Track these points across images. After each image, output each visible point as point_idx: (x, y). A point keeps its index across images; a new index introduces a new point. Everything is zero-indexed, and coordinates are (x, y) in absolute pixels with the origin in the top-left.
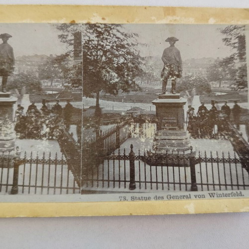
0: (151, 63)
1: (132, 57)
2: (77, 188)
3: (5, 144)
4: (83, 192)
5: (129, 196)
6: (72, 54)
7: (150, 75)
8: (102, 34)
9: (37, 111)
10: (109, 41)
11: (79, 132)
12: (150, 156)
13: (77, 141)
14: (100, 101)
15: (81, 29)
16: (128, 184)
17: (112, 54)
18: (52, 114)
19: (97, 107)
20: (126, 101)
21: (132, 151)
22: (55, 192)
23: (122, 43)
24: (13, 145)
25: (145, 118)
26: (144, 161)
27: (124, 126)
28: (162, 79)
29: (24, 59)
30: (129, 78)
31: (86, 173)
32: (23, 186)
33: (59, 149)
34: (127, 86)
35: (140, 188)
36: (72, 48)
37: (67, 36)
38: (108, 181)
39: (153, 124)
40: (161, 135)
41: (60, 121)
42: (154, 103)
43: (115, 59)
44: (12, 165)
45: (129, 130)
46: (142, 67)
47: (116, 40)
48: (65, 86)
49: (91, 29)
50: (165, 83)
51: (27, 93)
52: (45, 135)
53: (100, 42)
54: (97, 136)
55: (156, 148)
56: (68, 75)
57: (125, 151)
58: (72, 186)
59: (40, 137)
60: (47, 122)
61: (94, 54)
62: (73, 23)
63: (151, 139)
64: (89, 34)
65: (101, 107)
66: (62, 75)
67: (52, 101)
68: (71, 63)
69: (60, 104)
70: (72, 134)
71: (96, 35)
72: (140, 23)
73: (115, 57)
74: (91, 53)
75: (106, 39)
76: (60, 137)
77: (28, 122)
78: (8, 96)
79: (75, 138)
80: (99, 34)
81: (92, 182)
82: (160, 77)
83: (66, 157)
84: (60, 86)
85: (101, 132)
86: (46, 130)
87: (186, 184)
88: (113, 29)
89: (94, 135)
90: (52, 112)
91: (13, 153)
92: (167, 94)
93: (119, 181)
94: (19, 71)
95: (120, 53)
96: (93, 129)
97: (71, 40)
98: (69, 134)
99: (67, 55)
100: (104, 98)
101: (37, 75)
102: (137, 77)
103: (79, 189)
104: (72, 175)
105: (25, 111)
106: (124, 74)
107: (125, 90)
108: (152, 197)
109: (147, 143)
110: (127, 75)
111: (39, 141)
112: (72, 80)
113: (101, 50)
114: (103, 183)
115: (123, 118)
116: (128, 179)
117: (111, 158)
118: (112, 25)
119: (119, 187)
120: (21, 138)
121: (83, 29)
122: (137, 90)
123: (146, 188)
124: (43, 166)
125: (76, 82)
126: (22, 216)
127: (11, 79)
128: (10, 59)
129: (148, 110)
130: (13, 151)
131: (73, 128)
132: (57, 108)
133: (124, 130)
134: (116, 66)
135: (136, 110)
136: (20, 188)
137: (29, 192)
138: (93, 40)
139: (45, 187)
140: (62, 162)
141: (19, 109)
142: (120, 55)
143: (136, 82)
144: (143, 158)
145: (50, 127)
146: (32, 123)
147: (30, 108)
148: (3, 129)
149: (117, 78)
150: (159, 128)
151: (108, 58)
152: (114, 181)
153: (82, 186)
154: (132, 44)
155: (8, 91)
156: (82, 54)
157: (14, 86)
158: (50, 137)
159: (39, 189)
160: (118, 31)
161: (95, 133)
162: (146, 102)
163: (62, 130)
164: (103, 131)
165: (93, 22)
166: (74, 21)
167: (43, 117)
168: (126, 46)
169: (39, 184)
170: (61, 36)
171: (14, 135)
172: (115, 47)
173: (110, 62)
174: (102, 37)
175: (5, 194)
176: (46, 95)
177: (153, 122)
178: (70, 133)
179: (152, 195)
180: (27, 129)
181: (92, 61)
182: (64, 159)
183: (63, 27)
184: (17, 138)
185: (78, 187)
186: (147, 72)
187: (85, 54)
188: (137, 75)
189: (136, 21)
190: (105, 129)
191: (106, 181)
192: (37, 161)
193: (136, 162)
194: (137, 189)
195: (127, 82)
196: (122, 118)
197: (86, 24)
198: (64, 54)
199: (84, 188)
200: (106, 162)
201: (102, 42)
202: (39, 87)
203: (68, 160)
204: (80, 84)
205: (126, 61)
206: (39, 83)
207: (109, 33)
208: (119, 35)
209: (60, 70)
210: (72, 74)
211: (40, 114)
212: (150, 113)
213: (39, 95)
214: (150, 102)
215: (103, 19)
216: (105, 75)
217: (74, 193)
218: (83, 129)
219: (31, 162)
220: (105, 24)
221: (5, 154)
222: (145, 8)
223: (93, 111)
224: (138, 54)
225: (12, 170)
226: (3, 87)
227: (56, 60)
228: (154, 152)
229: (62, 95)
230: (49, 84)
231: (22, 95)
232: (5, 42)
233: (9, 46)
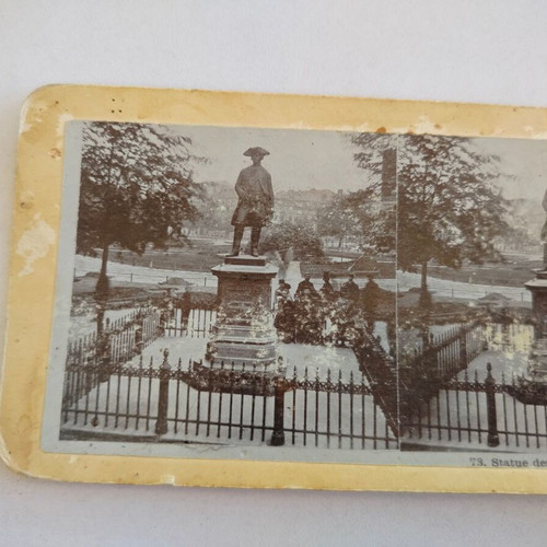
0: (523, 211)
1: (488, 199)
2: (391, 440)
3: (256, 352)
4: (405, 447)
5: (488, 457)
6: (378, 190)
7: (521, 234)
8: (435, 154)
9: (313, 293)
10: (446, 167)
11: (391, 335)
12: (523, 386)
13: (388, 352)
14: (429, 280)
15: (397, 144)
16: (485, 436)
17: (452, 191)
18: (341, 300)
19: (424, 291)
20: (476, 281)
21: (490, 376)
22: (352, 444)
23: (471, 173)
24: (272, 353)
25: (514, 316)
26: (512, 395)
27: (473, 328)
28: (542, 243)
29: (293, 197)
30: (483, 238)
31: (408, 412)
32: (293, 431)
33: (357, 365)
34: (478, 254)
35: (507, 444)
36: (378, 179)
37: (370, 155)
38: (449, 428)
39: (527, 327)
40: (542, 349)
41: (356, 313)
42: (529, 288)
43: (456, 201)
44: (272, 390)
45: (484, 337)
46: (507, 218)
47: (460, 166)
48: (364, 250)
49: (414, 145)
51: (296, 259)
52: (329, 338)
53: (430, 170)
54: (426, 345)
55: (535, 372)
56: (371, 228)
57: (476, 374)
58: (384, 435)
59: (322, 341)
60: (333, 313)
61: (418, 191)
62: (381, 133)
63: (525, 355)
64: (409, 154)
65: (430, 290)
66: (359, 227)
67: (341, 276)
68: (377, 206)
69: (356, 281)
70: (379, 337)
71: (422, 156)
72: (503, 136)
73: (456, 198)
74: (414, 188)
75: (442, 164)
76: (359, 342)
77: (299, 312)
78: (261, 263)
79: (385, 345)
80: (430, 154)
81: (420, 430)
82: (539, 239)
83: (370, 381)
84: (355, 249)
85: (432, 337)
86: (331, 328)
88: (455, 145)
89: (419, 343)
90: (342, 296)
91: (273, 368)
93: (469, 430)
94: (282, 218)
95: (467, 190)
96: (418, 331)
97: (377, 164)
98: (373, 338)
99: (369, 192)
100: (437, 273)
101: (315, 227)
102: (498, 237)
103: (397, 441)
104: (382, 414)
105: (293, 291)
106: (473, 230)
107: (476, 261)
108: (530, 462)
109: (517, 362)
110: (480, 232)
111: (319, 347)
112: (377, 239)
113: (433, 184)
114: (440, 433)
115: (471, 313)
116: (485, 426)
117: (452, 386)
118: (454, 138)
119: (470, 441)
120: (287, 341)
121: (399, 145)
122: (496, 262)
123: (518, 445)
124: (329, 395)
125: (384, 242)
126: (293, 487)
127: (266, 232)
128: (265, 195)
129: (519, 299)
130: (272, 365)
131: (380, 328)
133: (475, 336)
134: (458, 214)
135: (494, 299)
136: (288, 435)
137: (305, 444)
138: (418, 166)
139: (333, 434)
140: (363, 390)
141: (282, 288)
142: (467, 195)
143: (495, 246)
144: (510, 390)
145: (339, 324)
146: (306, 314)
147: (302, 286)
148: (253, 324)
149: (460, 237)
150: (539, 335)
151: (445, 199)
152: (459, 429)
153: (402, 435)
154: (489, 175)
155: (262, 254)
156: (396, 190)
157: (272, 246)
158: (340, 342)
159: (322, 438)
160: (464, 150)
161: (421, 339)
162: (513, 284)
163: (360, 330)
164: (436, 335)
165: (418, 132)
166: (383, 129)
167: (326, 304)
168: (478, 178)
169: (322, 428)
170: (360, 157)
171: (273, 335)
172: (457, 180)
173: (447, 206)
174: (433, 160)
175: (260, 445)
176: (330, 264)
177: (528, 322)
178: (375, 335)
179: (529, 457)
180: (297, 325)
181: (414, 204)
182: (367, 384)
183: (364, 139)
184: (279, 341)
185: (394, 437)
186: (515, 227)
187: (402, 192)
188: (498, 233)
189: (498, 133)
190: (439, 332)
191: (445, 428)
192: (317, 386)
193: (499, 397)
194: (502, 447)
195: (478, 246)
196: (469, 314)
197: (406, 135)
198: (364, 189)
199: (404, 439)
200: (443, 393)
201: (434, 168)
202: (317, 250)
203: (373, 387)
204: (392, 247)
205: (476, 207)
206: (318, 242)
207: (448, 153)
208: (465, 157)
209: (357, 220)
210: (377, 227)
211: (320, 297)
212: (522, 306)
213: (318, 263)
214: (521, 284)
215: (437, 126)
216: (438, 231)
217: (387, 447)
218: (398, 330)
219: (305, 386)
220: (440, 137)
221: (258, 369)
222: (515, 110)
223: (417, 296)
224: (499, 195)
225: (271, 400)
226: (252, 247)
227: (350, 200)
228: (530, 379)
229: (360, 265)
230: (336, 244)
231: (287, 263)
232: (257, 164)
233: (264, 170)
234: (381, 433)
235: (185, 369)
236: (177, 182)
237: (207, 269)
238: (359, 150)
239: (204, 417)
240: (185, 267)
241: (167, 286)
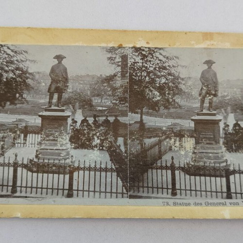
0: (190, 83)
1: (173, 78)
2: (125, 193)
3: (61, 153)
4: (131, 197)
5: (171, 201)
6: (119, 75)
7: (189, 94)
8: (147, 57)
9: (88, 125)
10: (152, 63)
11: (125, 144)
12: (189, 167)
13: (124, 152)
14: (144, 117)
15: (128, 52)
16: (170, 191)
17: (155, 74)
18: (102, 128)
19: (141, 123)
20: (166, 117)
21: (173, 162)
22: (106, 196)
23: (164, 65)
24: (68, 154)
25: (185, 133)
26: (183, 171)
27: (165, 139)
28: (200, 98)
29: (78, 78)
30: (170, 96)
31: (133, 180)
32: (78, 190)
33: (109, 159)
34: (167, 104)
35: (181, 195)
36: (119, 69)
37: (115, 58)
38: (153, 188)
39: (191, 139)
40: (199, 149)
41: (109, 134)
42: (192, 120)
43: (157, 79)
44: (68, 171)
45: (170, 144)
46: (182, 87)
47: (159, 62)
48: (113, 103)
49: (136, 52)
50: (203, 102)
51: (80, 109)
52: (96, 146)
53: (144, 64)
54: (142, 148)
55: (195, 160)
56: (116, 93)
57: (166, 161)
58: (121, 191)
59: (92, 148)
60: (98, 134)
61: (138, 75)
62: (120, 47)
63: (190, 152)
64: (134, 57)
65: (144, 122)
66: (110, 93)
67: (102, 116)
68: (119, 82)
69: (109, 118)
70: (120, 145)
71: (140, 57)
72: (180, 47)
73: (157, 77)
74: (136, 74)
75: (150, 61)
76: (110, 147)
77: (81, 134)
78: (63, 111)
79: (123, 148)
80: (144, 57)
81: (139, 188)
82: (198, 96)
83: (115, 165)
84: (109, 103)
85: (145, 144)
86: (97, 141)
87: (222, 192)
88: (156, 52)
89: (139, 147)
90: (102, 126)
91: (68, 161)
92: (205, 111)
93: (162, 188)
94: (73, 89)
95: (162, 73)
96: (138, 142)
97: (119, 62)
98: (117, 145)
99: (115, 75)
100: (148, 114)
101: (89, 93)
102: (177, 96)
103: (127, 194)
104: (121, 181)
105: (78, 124)
106: (165, 92)
107: (166, 108)
108: (192, 203)
109: (186, 156)
110: (168, 94)
111: (91, 151)
112: (119, 98)
113: (146, 71)
114: (148, 190)
115: (164, 133)
116: (170, 186)
117: (154, 167)
118: (156, 48)
119: (163, 194)
120: (75, 148)
121: (129, 52)
122: (177, 108)
123: (186, 195)
124: (95, 173)
125: (122, 100)
126: (77, 217)
127: (65, 96)
128: (64, 78)
129: (188, 126)
130: (68, 160)
131: (120, 141)
132: (107, 122)
133: (166, 144)
134: (158, 85)
135: (175, 125)
136: (75, 193)
137: (83, 196)
138: (139, 63)
139: (97, 192)
140: (112, 170)
141: (73, 123)
142: (162, 76)
143: (176, 100)
144: (182, 169)
145: (101, 139)
146: (85, 135)
147: (83, 122)
148: (58, 140)
149: (159, 96)
150: (197, 143)
151: (151, 78)
152: (158, 188)
153: (130, 191)
154: (173, 66)
155: (63, 106)
156: (128, 75)
157: (68, 102)
158: (101, 148)
159: (92, 194)
160: (161, 54)
161: (140, 145)
162: (185, 118)
163: (111, 142)
164: (147, 144)
165: (138, 46)
166: (121, 45)
167: (94, 130)
168: (168, 68)
169: (92, 189)
170: (110, 59)
171: (69, 146)
172: (157, 69)
173: (153, 81)
174: (146, 59)
175: (61, 198)
176: (96, 110)
177: (192, 137)
178: (118, 144)
179: (192, 201)
180: (80, 140)
181: (137, 81)
182: (114, 167)
183: (112, 50)
184: (71, 148)
185: (126, 192)
186: (186, 91)
187: (131, 75)
188: (177, 94)
189: (177, 45)
190: (148, 142)
191: (151, 187)
192: (90, 169)
193: (177, 172)
194: (178, 196)
195: (168, 100)
196: (163, 133)
197: (132, 48)
198: (113, 74)
199: (130, 193)
200: (150, 171)
201: (146, 63)
202: (90, 104)
203: (117, 168)
204: (126, 102)
205: (167, 82)
206: (91, 100)
207: (153, 56)
208: (161, 57)
209: (109, 89)
210: (119, 92)
211: (92, 127)
212: (190, 129)
213: (91, 110)
214: (189, 118)
215: (148, 43)
216: (148, 94)
217: (123, 197)
218: (129, 141)
219: (84, 169)
220: (149, 48)
221: (61, 162)
222: (186, 33)
223: (138, 125)
224: (178, 75)
225: (67, 176)
226: (58, 103)
227: (106, 80)
228: (193, 164)
229: (111, 111)
230: (100, 101)
231: (75, 111)
232: (60, 63)
233: (63, 66)
234: (120, 190)
235: (25, 162)
236: (21, 72)
237: (36, 114)
238: (109, 55)
239: (34, 185)
240: (25, 113)
241: (17, 123)
